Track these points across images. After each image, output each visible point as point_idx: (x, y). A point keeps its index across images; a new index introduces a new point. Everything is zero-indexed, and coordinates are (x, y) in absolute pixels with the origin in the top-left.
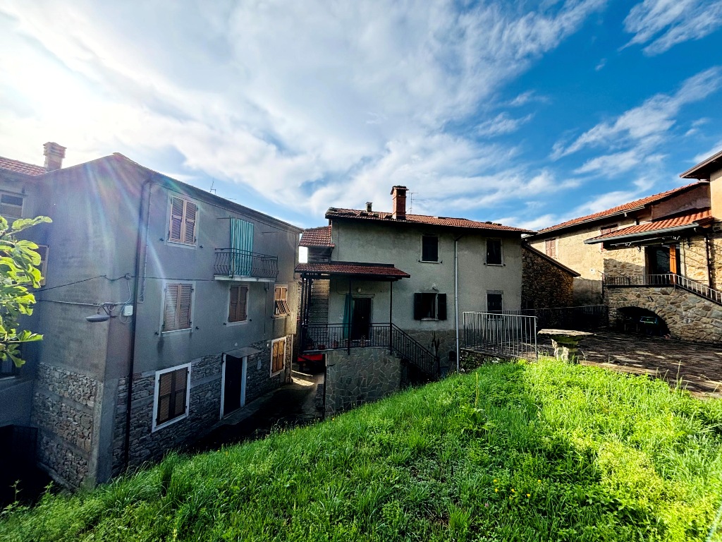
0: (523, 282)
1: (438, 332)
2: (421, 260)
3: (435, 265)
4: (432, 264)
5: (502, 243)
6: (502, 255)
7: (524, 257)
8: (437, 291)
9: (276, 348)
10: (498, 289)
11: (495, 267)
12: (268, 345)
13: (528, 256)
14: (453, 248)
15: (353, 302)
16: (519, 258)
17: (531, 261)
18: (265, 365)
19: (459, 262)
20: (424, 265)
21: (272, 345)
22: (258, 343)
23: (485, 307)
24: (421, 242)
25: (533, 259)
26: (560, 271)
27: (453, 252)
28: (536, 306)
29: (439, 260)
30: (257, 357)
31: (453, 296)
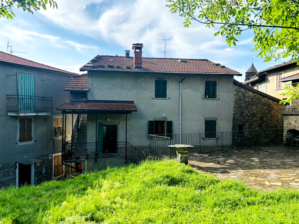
0: (235, 111)
2: (154, 97)
3: (165, 100)
4: (162, 100)
5: (217, 83)
6: (217, 92)
7: (236, 92)
8: (165, 118)
9: (56, 159)
10: (213, 117)
11: (211, 101)
12: (50, 158)
13: (240, 92)
14: (179, 88)
15: (105, 128)
16: (232, 93)
17: (243, 94)
18: (48, 171)
19: (183, 98)
20: (156, 101)
21: (53, 157)
22: (42, 156)
23: (203, 130)
24: (154, 84)
25: (244, 94)
26: (270, 101)
27: (179, 91)
28: (246, 128)
29: (168, 97)
30: (41, 166)
31: (178, 122)
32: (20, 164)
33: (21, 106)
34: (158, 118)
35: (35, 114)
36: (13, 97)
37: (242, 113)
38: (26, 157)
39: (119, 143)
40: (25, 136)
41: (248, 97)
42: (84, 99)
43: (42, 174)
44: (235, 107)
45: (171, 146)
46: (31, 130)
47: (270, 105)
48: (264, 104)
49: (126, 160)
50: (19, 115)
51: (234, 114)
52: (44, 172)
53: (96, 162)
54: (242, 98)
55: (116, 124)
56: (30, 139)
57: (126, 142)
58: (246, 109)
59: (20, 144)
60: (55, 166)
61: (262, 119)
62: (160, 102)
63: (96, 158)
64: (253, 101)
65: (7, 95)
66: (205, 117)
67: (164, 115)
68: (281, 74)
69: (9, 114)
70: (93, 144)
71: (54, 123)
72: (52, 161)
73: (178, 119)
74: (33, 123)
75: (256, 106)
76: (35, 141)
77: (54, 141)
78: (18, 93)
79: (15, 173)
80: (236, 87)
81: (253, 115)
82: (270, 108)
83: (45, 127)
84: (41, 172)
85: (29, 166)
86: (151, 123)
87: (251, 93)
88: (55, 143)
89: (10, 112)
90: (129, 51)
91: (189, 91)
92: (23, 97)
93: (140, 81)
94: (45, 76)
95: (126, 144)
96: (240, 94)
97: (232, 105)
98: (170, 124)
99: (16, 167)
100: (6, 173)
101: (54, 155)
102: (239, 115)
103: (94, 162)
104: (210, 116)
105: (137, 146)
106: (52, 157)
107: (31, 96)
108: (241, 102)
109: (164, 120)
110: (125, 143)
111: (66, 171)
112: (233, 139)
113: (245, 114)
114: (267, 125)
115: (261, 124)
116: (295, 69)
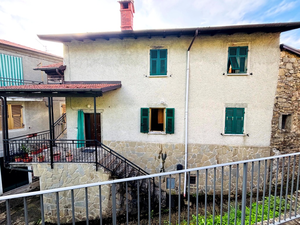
1: (166, 145)
2: (149, 75)
3: (165, 79)
4: (160, 78)
5: (249, 49)
6: (249, 63)
7: (282, 63)
8: (165, 105)
10: (240, 103)
11: (237, 77)
13: (289, 62)
14: (185, 60)
16: (275, 64)
19: (191, 74)
20: (151, 79)
24: (149, 56)
28: (295, 120)
31: (183, 110)
34: (155, 104)
37: (290, 97)
42: (61, 81)
44: (279, 87)
46: (20, 116)
49: (97, 166)
51: (277, 98)
54: (292, 72)
55: (99, 112)
62: (157, 81)
67: (163, 100)
73: (184, 106)
74: (23, 109)
80: (283, 54)
96: (289, 66)
97: (275, 82)
98: (171, 112)
102: (284, 100)
103: (50, 167)
104: (235, 101)
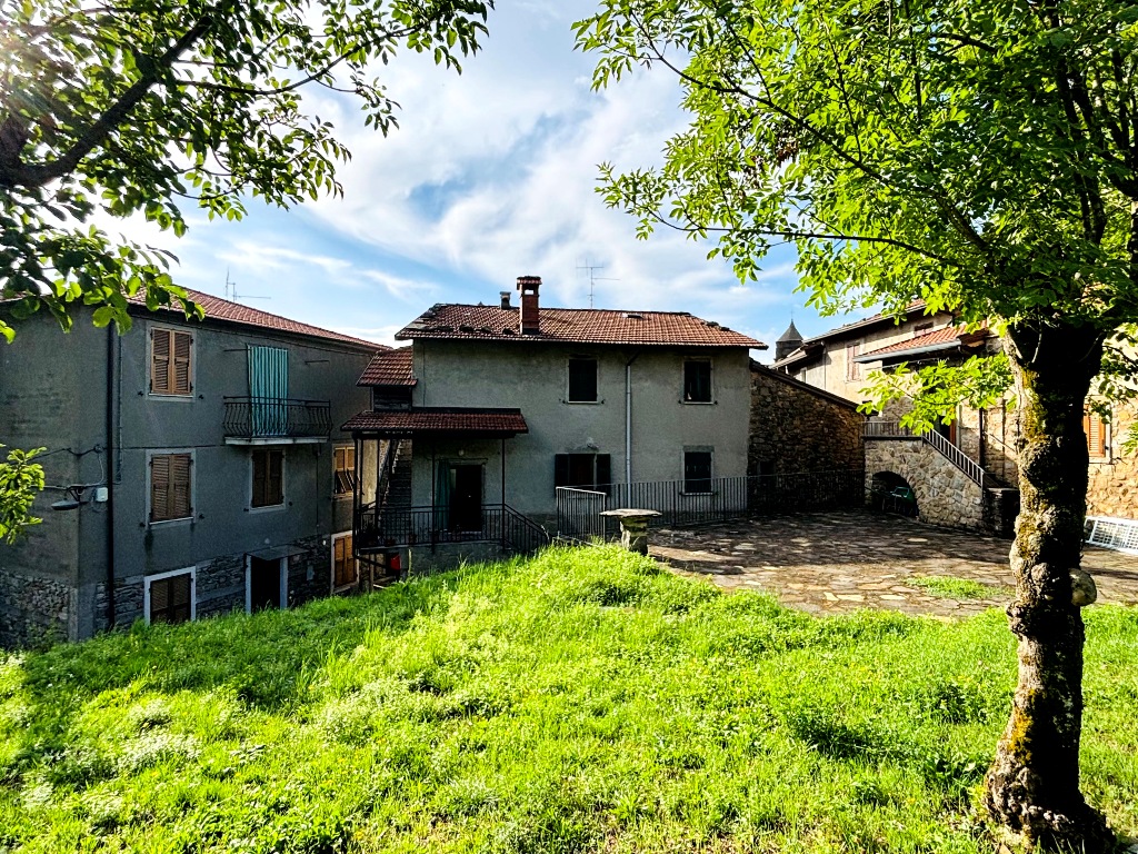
0: (753, 430)
2: (567, 399)
3: (592, 407)
4: (587, 407)
5: (712, 366)
6: (712, 386)
7: (755, 388)
8: (595, 449)
9: (340, 547)
10: (704, 444)
11: (699, 407)
12: (324, 543)
13: (764, 386)
14: (624, 378)
15: (454, 471)
16: (745, 389)
17: (770, 392)
18: (321, 575)
19: (634, 401)
20: (572, 407)
21: (333, 542)
22: (306, 540)
23: (680, 473)
24: (567, 369)
25: (774, 390)
26: (833, 406)
27: (624, 384)
28: (780, 469)
29: (599, 399)
30: (305, 562)
31: (623, 457)
32: (253, 559)
33: (257, 422)
34: (578, 447)
35: (289, 441)
36: (238, 400)
37: (769, 436)
38: (267, 541)
39: (487, 508)
40: (267, 492)
41: (783, 398)
42: (405, 406)
43: (308, 582)
44: (752, 422)
45: (609, 513)
46: (279, 479)
47: (834, 415)
48: (821, 415)
49: (503, 545)
50: (252, 443)
51: (752, 437)
52: (310, 578)
53: (433, 553)
54: (769, 400)
55: (480, 462)
56: (279, 501)
57: (503, 504)
58: (779, 425)
59: (253, 511)
60: (336, 562)
61: (815, 447)
62: (581, 410)
63: (434, 542)
64: (793, 408)
65: (225, 398)
66: (685, 444)
67: (591, 441)
68: (858, 344)
69: (228, 442)
70: (426, 510)
71: (335, 460)
72: (329, 549)
73: (623, 450)
74: (284, 461)
75: (801, 419)
76: (291, 504)
77: (334, 504)
78: (249, 391)
79: (243, 580)
80: (755, 375)
81: (795, 439)
82: (833, 423)
83: (315, 471)
84: (305, 576)
85: (276, 564)
86: (560, 459)
87: (788, 389)
88: (338, 509)
89: (232, 436)
90: (509, 294)
91: (647, 384)
92: (262, 401)
93: (534, 362)
94: (313, 353)
95: (504, 510)
96: (764, 392)
97: (747, 415)
98: (605, 461)
99: (246, 566)
100: (222, 580)
101: (334, 536)
102: (762, 441)
103: (429, 552)
104: (696, 442)
105: (530, 515)
106: (329, 540)
107: (279, 399)
108: (765, 410)
109: (591, 452)
110: (501, 507)
111: (361, 574)
112: (750, 495)
113: (776, 438)
114: (827, 462)
115: (814, 460)
116: (889, 332)
